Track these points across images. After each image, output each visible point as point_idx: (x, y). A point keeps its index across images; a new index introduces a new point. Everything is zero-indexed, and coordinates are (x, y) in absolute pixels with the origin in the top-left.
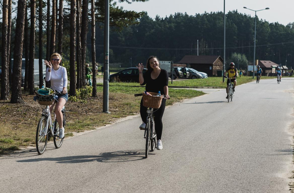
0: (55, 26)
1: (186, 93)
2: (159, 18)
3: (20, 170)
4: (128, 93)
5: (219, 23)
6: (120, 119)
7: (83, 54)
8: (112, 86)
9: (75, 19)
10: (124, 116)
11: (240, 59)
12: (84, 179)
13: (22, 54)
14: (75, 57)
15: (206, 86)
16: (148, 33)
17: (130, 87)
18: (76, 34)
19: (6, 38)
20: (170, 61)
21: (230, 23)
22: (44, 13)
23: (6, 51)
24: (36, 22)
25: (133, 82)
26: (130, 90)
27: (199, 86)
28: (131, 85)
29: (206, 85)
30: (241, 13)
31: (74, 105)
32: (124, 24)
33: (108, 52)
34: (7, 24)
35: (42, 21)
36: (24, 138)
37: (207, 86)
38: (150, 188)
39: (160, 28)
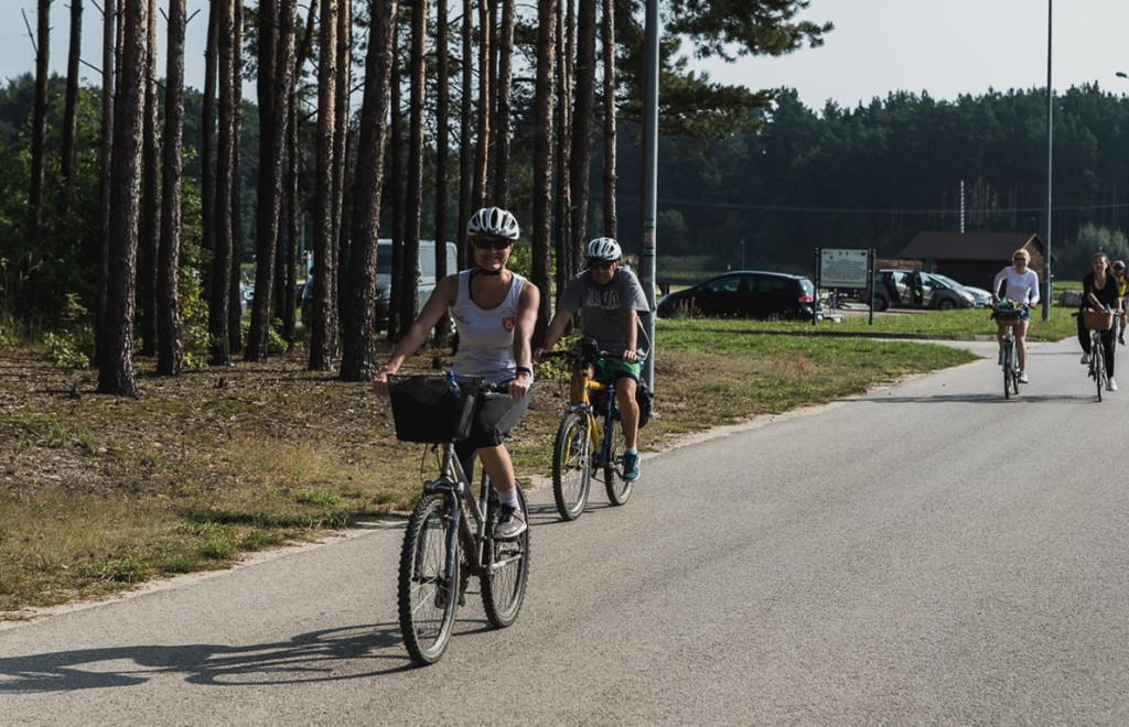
0: (487, 137)
1: (916, 354)
2: (837, 109)
3: (352, 591)
4: (722, 355)
5: (1038, 127)
6: (689, 437)
7: (576, 227)
8: (672, 330)
9: (551, 113)
10: (701, 425)
11: (1108, 243)
12: (551, 622)
13: (377, 223)
14: (549, 236)
15: (984, 333)
16: (799, 157)
17: (732, 335)
18: (552, 160)
19: (329, 172)
20: (866, 252)
21: (1074, 126)
22: (456, 92)
23: (329, 213)
24: (430, 124)
25: (741, 316)
26: (729, 345)
27: (960, 333)
28: (735, 328)
29: (985, 329)
30: (1110, 94)
31: (543, 389)
32: (713, 127)
33: (652, 220)
34: (333, 130)
35: (446, 121)
36: (375, 492)
37: (988, 334)
38: (761, 656)
39: (840, 141)
